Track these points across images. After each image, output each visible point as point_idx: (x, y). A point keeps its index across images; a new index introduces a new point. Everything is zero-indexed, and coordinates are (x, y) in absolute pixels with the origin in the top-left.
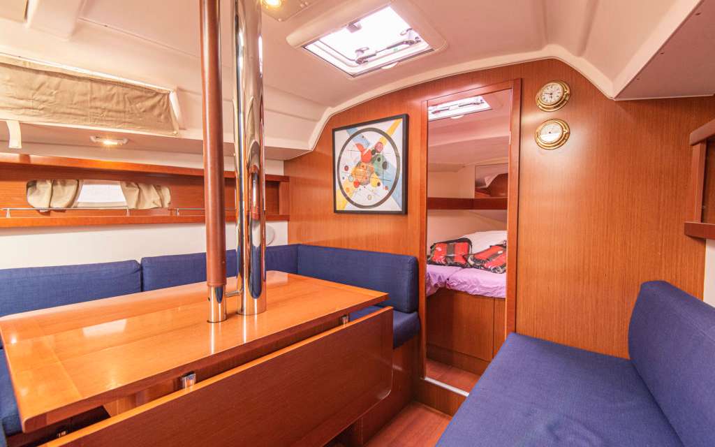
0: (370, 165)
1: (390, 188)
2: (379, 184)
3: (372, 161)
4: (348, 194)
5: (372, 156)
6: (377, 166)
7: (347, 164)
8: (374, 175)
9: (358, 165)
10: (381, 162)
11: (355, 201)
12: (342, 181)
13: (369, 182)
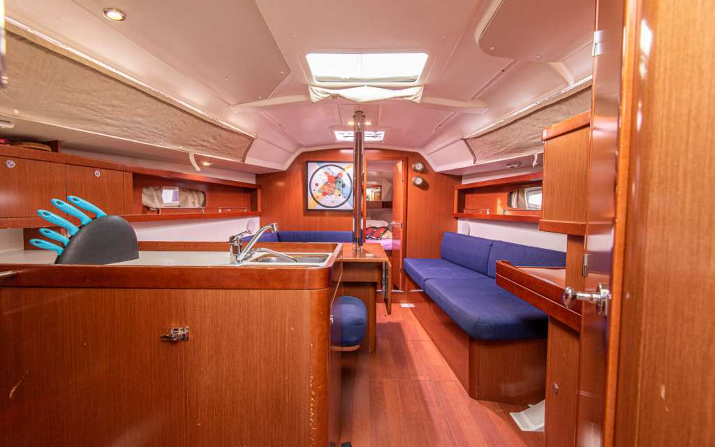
0: (334, 185)
1: (347, 198)
2: (340, 195)
3: (336, 182)
4: (318, 200)
5: (335, 180)
6: (339, 185)
7: (317, 182)
8: (337, 190)
9: (326, 184)
10: (341, 184)
11: (323, 204)
12: (313, 192)
13: (333, 194)
